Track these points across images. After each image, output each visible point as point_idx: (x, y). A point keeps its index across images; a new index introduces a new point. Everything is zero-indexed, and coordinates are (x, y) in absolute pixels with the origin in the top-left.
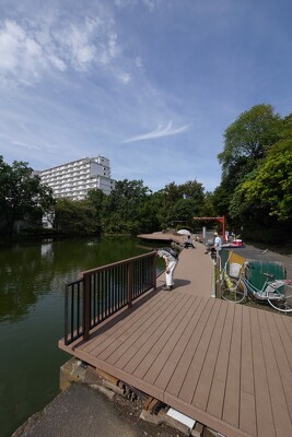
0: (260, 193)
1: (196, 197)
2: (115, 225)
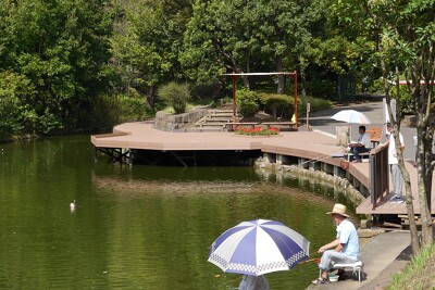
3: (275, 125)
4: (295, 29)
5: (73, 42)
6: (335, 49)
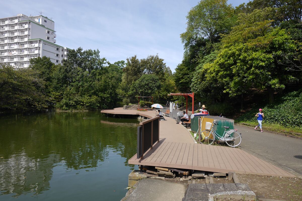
0: (217, 74)
1: (157, 73)
2: (70, 100)
3: (147, 109)
4: (153, 87)
5: (111, 91)
6: (165, 94)
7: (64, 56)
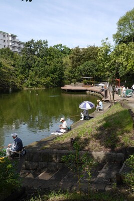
0: (132, 67)
2: (33, 81)
3: (90, 86)
4: (93, 71)
6: (99, 74)
7: (9, 41)
